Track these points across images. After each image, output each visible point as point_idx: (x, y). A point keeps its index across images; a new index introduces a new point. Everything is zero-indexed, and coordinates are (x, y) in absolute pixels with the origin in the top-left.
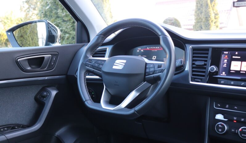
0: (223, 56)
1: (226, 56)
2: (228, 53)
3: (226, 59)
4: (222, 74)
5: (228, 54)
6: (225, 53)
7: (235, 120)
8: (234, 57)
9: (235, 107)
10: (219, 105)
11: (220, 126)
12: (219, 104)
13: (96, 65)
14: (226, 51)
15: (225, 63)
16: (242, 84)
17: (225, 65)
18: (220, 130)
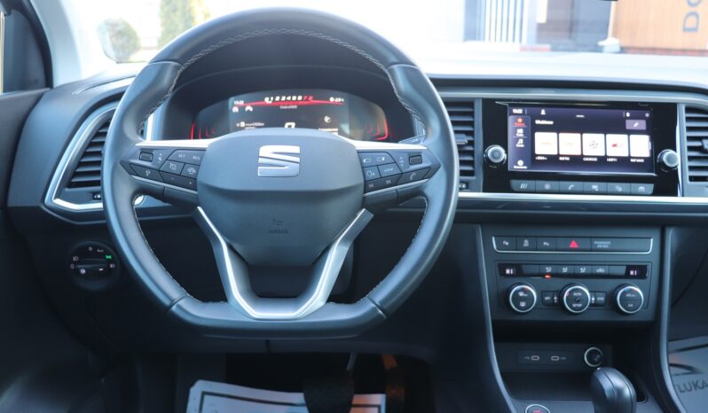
0: (510, 119)
1: (520, 120)
2: (524, 111)
3: (520, 128)
4: (517, 165)
5: (523, 114)
6: (515, 111)
7: (548, 274)
8: (538, 122)
9: (545, 243)
10: (507, 244)
11: (521, 294)
12: (507, 241)
13: (173, 167)
14: (518, 106)
15: (520, 138)
16: (570, 188)
17: (520, 144)
18: (523, 304)
